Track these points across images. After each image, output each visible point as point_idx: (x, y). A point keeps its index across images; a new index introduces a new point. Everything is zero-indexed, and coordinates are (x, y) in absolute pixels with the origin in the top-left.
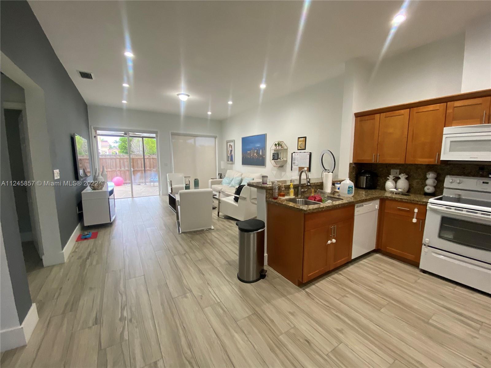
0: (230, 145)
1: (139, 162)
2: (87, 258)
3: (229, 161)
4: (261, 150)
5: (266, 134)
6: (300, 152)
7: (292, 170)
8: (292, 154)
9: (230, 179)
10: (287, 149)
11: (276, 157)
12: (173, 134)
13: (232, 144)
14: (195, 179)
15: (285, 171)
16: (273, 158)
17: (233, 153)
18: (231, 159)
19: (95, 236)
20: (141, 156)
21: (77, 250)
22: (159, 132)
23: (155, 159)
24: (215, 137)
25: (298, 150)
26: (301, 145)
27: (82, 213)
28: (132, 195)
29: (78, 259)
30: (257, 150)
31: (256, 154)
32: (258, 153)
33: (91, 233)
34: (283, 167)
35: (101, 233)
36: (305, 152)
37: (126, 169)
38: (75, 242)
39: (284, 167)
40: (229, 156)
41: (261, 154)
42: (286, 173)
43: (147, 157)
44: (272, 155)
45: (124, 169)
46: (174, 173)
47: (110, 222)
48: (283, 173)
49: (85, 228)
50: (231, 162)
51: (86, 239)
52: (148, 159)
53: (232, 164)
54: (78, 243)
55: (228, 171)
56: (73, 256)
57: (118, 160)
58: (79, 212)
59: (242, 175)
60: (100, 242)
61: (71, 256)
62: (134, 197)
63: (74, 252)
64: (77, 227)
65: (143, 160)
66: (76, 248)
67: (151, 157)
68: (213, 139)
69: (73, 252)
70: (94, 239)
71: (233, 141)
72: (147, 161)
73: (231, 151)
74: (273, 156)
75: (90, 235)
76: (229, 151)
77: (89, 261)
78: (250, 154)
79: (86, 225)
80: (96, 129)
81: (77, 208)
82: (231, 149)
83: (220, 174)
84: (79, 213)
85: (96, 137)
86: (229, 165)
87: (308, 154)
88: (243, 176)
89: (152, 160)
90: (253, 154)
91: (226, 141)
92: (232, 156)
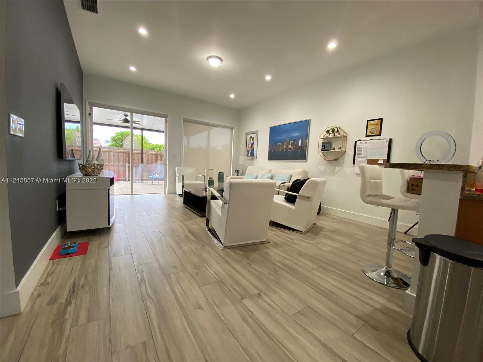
0: (251, 137)
1: (136, 157)
2: (68, 303)
3: (248, 156)
4: (300, 140)
5: (310, 120)
6: (371, 140)
7: (354, 163)
8: (356, 142)
9: (253, 176)
10: (347, 136)
11: (326, 146)
12: (185, 121)
13: (254, 136)
14: (220, 172)
15: (341, 165)
16: (322, 149)
17: (255, 146)
18: (251, 153)
19: (83, 250)
20: (138, 150)
21: (49, 280)
22: (169, 116)
23: (153, 155)
24: (232, 129)
25: (367, 136)
26: (373, 130)
27: (65, 211)
28: (132, 192)
29: (49, 304)
30: (294, 141)
31: (292, 146)
32: (295, 144)
33: (77, 243)
34: (338, 161)
35: (94, 244)
36: (380, 139)
37: (121, 163)
38: (49, 261)
39: (339, 159)
40: (249, 150)
41: (300, 145)
42: (343, 168)
43: (145, 152)
44: (321, 145)
45: (118, 164)
46: (184, 167)
47: (109, 226)
48: (337, 169)
49: (67, 235)
50: (250, 158)
51: (68, 255)
52: (146, 155)
53: (252, 159)
54: (54, 264)
55: (249, 167)
56: (39, 295)
57: (112, 154)
58: (59, 207)
59: (270, 171)
60: (93, 261)
61: (35, 295)
62: (134, 194)
63: (44, 284)
64: (54, 234)
65: (140, 155)
66: (49, 275)
67: (150, 152)
68: (229, 130)
69: (42, 285)
70: (82, 256)
71: (257, 133)
72: (144, 156)
73: (253, 144)
74: (323, 146)
75: (75, 249)
76: (248, 144)
77: (70, 309)
78: (282, 146)
79: (69, 230)
80: (92, 105)
81: (57, 201)
82: (252, 142)
83: (237, 171)
84: (59, 210)
85: (91, 115)
86: (248, 161)
87: (387, 141)
88: (273, 172)
89: (150, 155)
90: (287, 146)
91: (246, 133)
92: (253, 151)
